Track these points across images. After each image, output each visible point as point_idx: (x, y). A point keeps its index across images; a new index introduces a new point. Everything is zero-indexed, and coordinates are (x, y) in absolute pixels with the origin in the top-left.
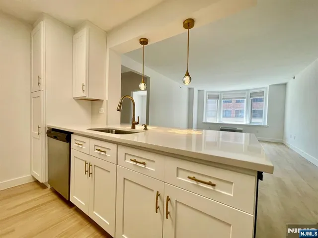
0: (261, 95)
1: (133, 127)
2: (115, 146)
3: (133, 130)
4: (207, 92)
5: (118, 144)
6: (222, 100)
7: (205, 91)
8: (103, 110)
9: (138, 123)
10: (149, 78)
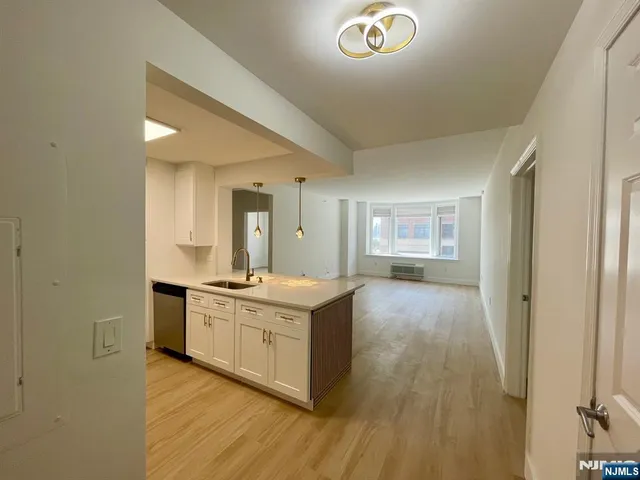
0: (451, 212)
1: (248, 279)
2: (233, 300)
3: (247, 283)
4: (371, 205)
5: (235, 298)
6: (396, 218)
7: (369, 202)
8: (212, 257)
9: (252, 275)
10: (271, 196)
